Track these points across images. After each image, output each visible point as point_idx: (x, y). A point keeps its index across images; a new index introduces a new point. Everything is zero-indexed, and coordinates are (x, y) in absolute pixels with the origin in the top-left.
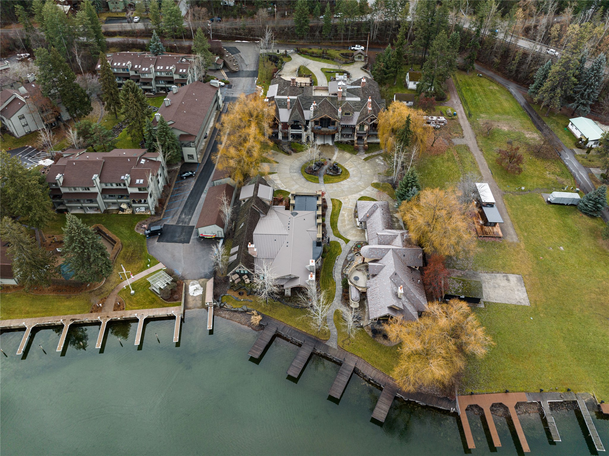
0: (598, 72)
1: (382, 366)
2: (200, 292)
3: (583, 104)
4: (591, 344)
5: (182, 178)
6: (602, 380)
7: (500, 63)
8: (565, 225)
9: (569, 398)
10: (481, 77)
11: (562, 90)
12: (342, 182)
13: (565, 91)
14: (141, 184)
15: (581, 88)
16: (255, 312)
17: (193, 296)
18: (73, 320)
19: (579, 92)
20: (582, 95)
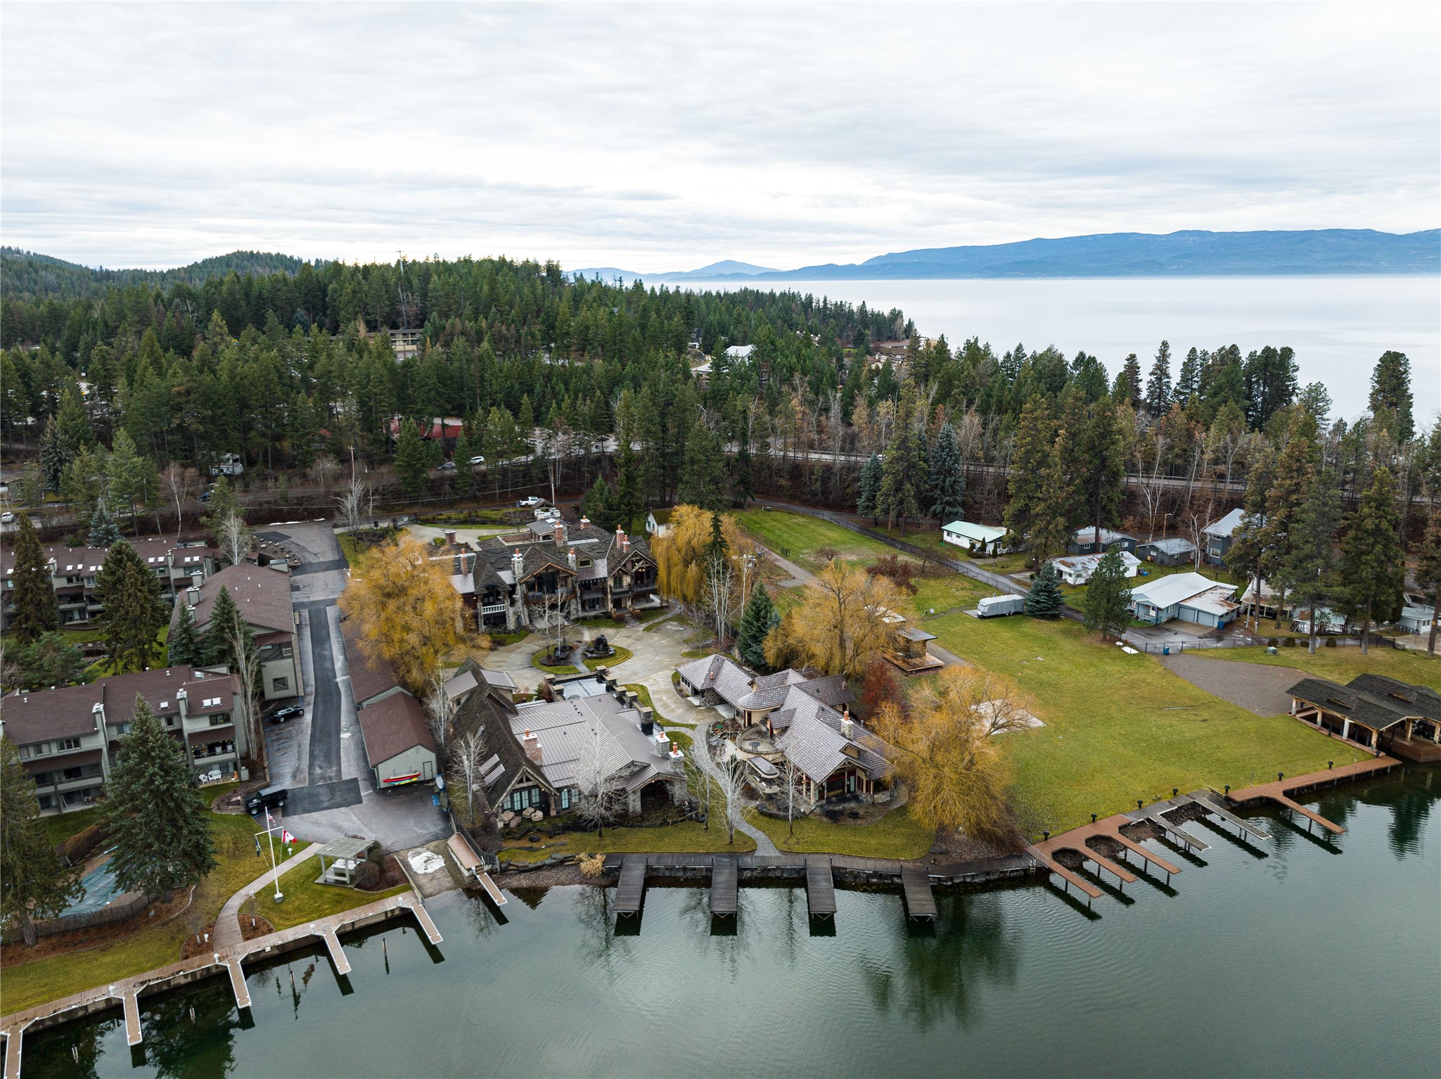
0: (950, 449)
1: (876, 850)
2: (439, 863)
3: (949, 503)
4: (1163, 739)
5: (276, 721)
6: (1207, 770)
7: (791, 488)
8: (1025, 635)
9: (1184, 801)
10: (769, 510)
11: (912, 485)
12: (625, 663)
13: (918, 487)
14: (217, 706)
15: (937, 479)
16: (582, 855)
17: (425, 874)
18: (143, 983)
19: (936, 487)
20: (942, 489)
